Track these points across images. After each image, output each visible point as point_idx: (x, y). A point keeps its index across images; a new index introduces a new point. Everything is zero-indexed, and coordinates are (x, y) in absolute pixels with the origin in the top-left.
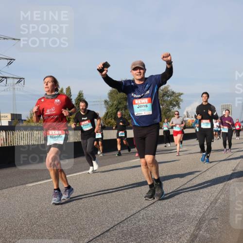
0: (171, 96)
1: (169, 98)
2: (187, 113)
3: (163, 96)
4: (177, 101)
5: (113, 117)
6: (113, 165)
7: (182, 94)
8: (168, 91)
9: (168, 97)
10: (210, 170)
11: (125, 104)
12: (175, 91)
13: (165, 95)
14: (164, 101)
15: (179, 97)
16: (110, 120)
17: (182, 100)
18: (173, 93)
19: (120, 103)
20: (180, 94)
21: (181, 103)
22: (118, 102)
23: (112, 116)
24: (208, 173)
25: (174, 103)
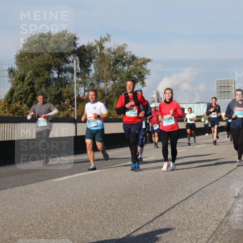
0: (130, 63)
1: (126, 68)
2: (158, 94)
3: (114, 64)
4: (140, 73)
5: (24, 100)
6: (21, 187)
7: (149, 61)
8: (124, 54)
9: (124, 65)
10: (195, 196)
11: (47, 77)
12: (136, 55)
13: (119, 61)
14: (117, 72)
15: (144, 66)
16: (18, 105)
17: (148, 72)
18: (133, 58)
19: (37, 75)
20: (146, 61)
21: (146, 76)
22: (35, 73)
23: (21, 99)
24: (190, 202)
25: (135, 76)
